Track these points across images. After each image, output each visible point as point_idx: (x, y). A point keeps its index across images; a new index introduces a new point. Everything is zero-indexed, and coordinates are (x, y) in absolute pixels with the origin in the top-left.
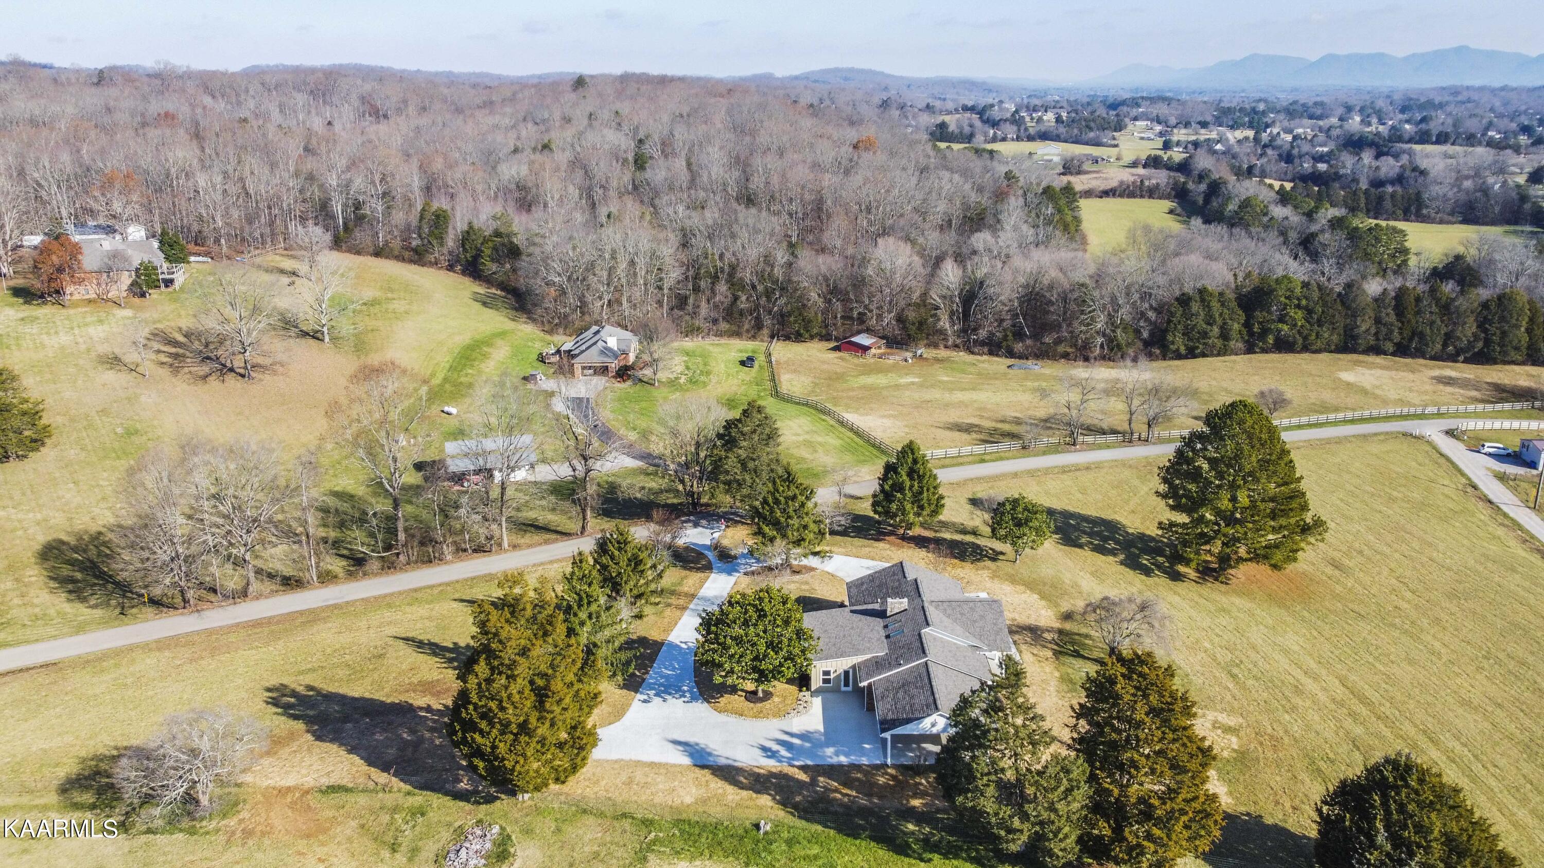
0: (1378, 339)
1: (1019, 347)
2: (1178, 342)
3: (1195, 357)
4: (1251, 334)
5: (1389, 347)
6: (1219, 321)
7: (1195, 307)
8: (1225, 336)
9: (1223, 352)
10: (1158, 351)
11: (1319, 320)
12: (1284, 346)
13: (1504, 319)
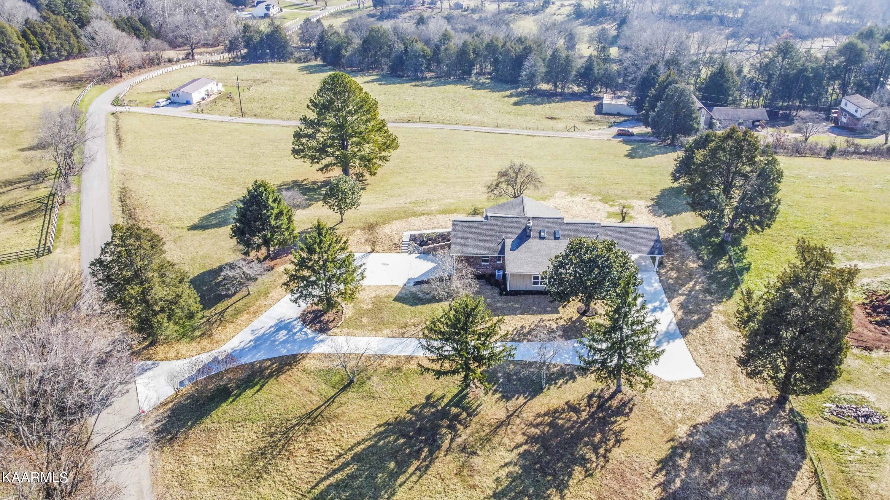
13: (8, 41)
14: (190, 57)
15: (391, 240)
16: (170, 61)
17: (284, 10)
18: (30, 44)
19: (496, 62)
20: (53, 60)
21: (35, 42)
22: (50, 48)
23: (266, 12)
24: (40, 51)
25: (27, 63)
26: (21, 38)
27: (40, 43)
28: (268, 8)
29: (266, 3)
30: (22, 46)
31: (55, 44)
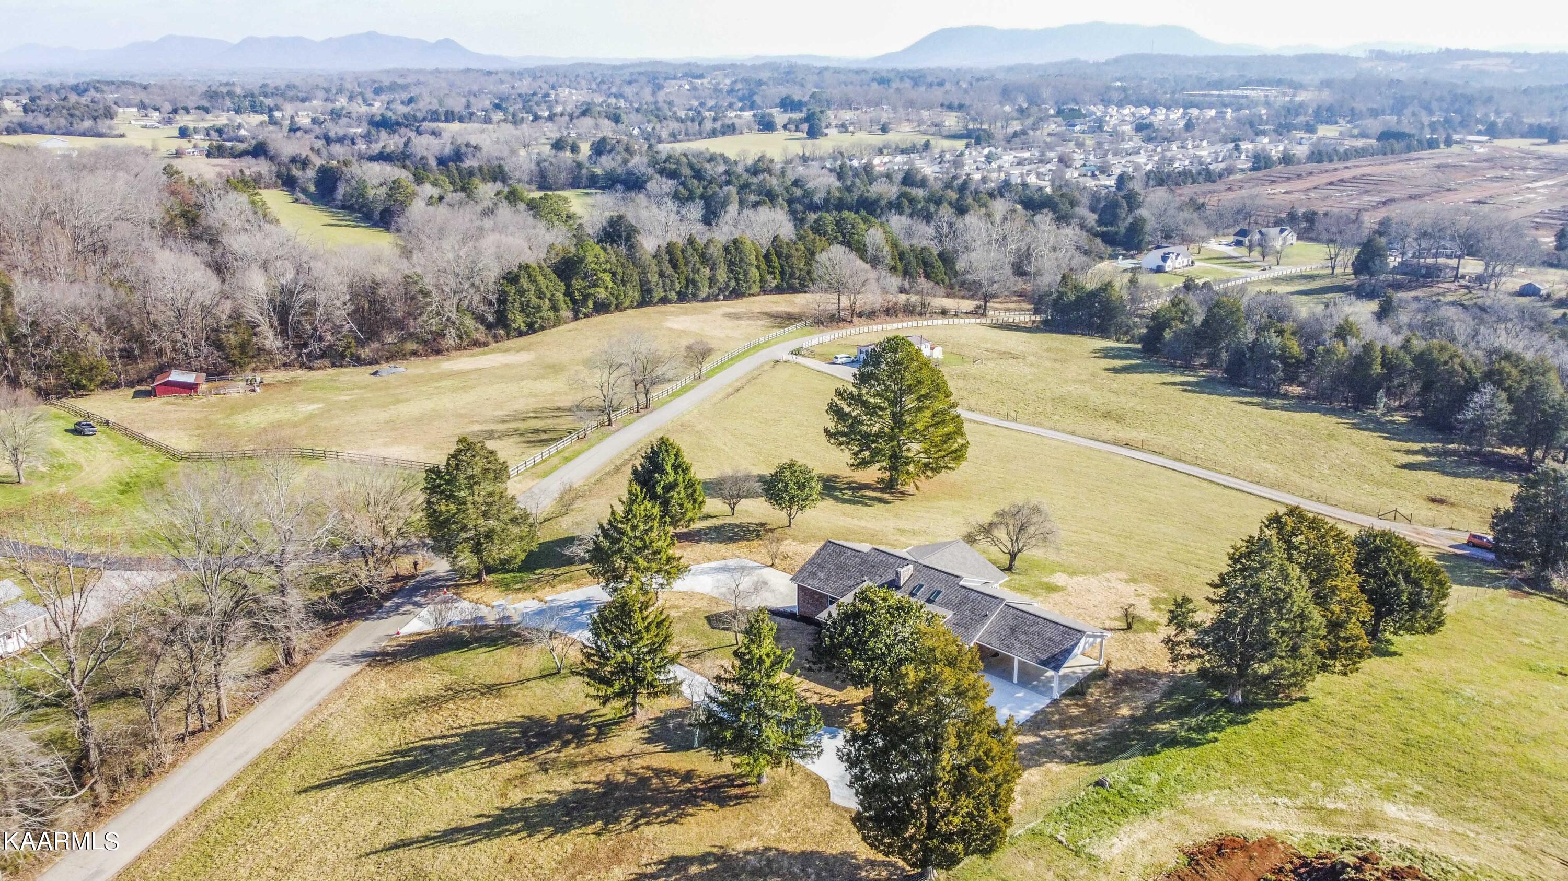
0: (665, 291)
1: (365, 353)
2: (519, 320)
3: (535, 332)
4: (574, 302)
5: (673, 296)
6: (548, 295)
7: (524, 282)
8: (555, 308)
9: (558, 322)
10: (502, 332)
11: (622, 281)
12: (602, 308)
13: (741, 260)
14: (979, 312)
16: (944, 313)
17: (1197, 264)
18: (769, 267)
19: (1426, 389)
20: (793, 290)
21: (777, 265)
22: (792, 276)
23: (1161, 263)
24: (778, 277)
25: (756, 289)
26: (761, 258)
27: (782, 266)
28: (1164, 258)
29: (1166, 250)
30: (758, 267)
31: (801, 270)
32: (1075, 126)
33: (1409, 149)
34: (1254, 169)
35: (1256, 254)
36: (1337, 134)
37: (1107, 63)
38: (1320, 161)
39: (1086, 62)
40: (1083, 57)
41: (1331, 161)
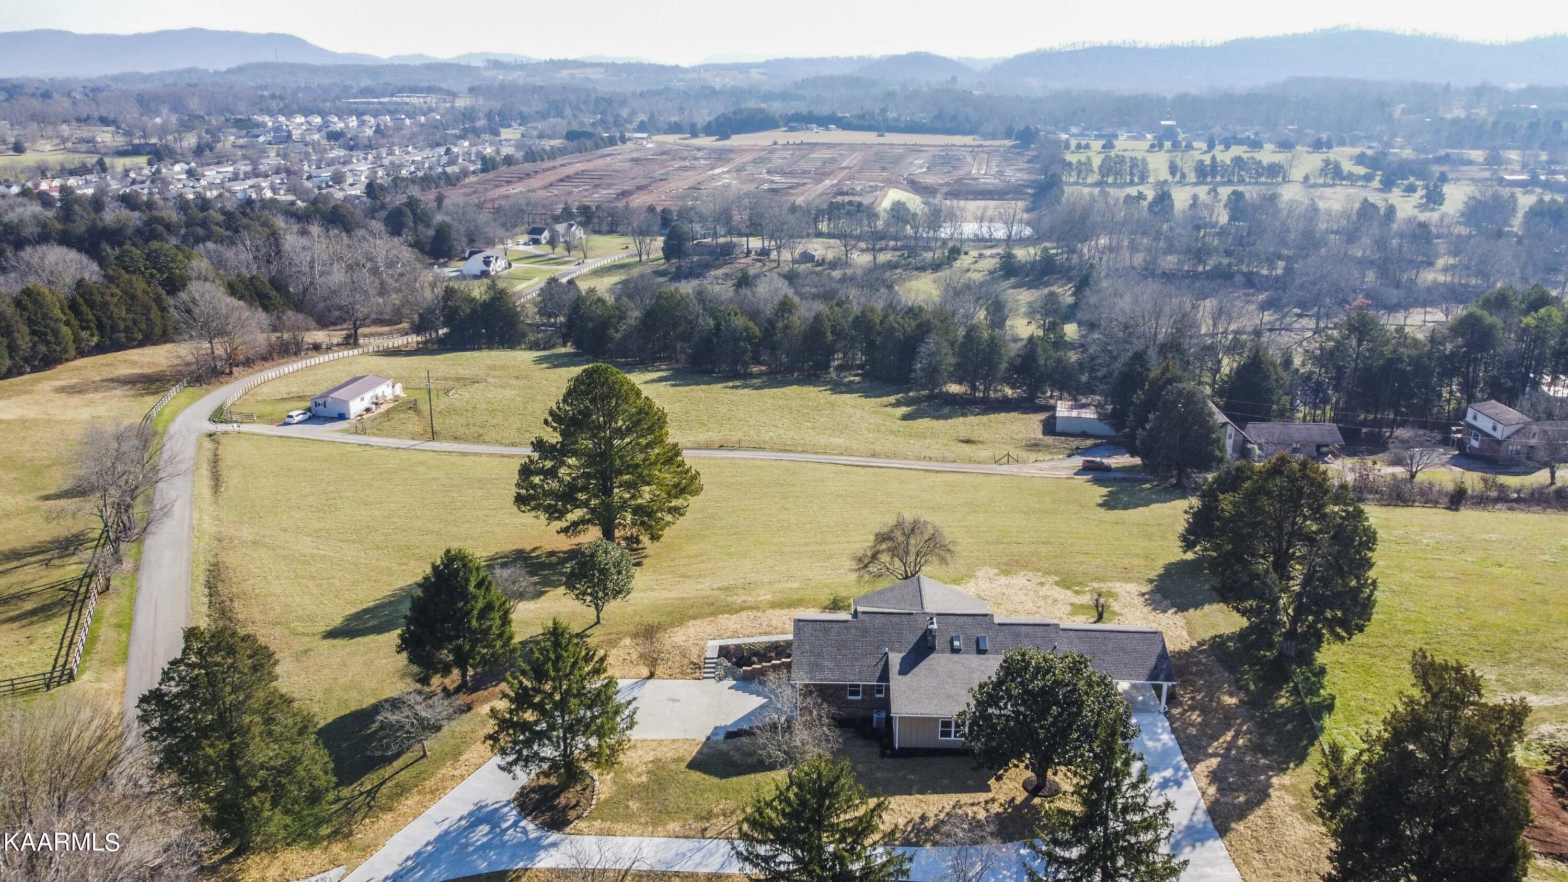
13: (45, 316)
14: (351, 341)
15: (684, 656)
16: (316, 347)
17: (514, 265)
18: (81, 321)
19: (870, 347)
20: (118, 347)
21: (91, 317)
22: (114, 328)
23: (485, 268)
24: (96, 332)
25: (73, 352)
26: (67, 311)
27: (98, 319)
28: (487, 262)
29: (484, 254)
30: (67, 323)
31: (124, 320)
32: (258, 136)
33: (597, 147)
34: (484, 171)
35: (560, 250)
36: (519, 136)
37: (229, 71)
38: (534, 161)
39: (206, 71)
40: (201, 66)
41: (543, 160)
